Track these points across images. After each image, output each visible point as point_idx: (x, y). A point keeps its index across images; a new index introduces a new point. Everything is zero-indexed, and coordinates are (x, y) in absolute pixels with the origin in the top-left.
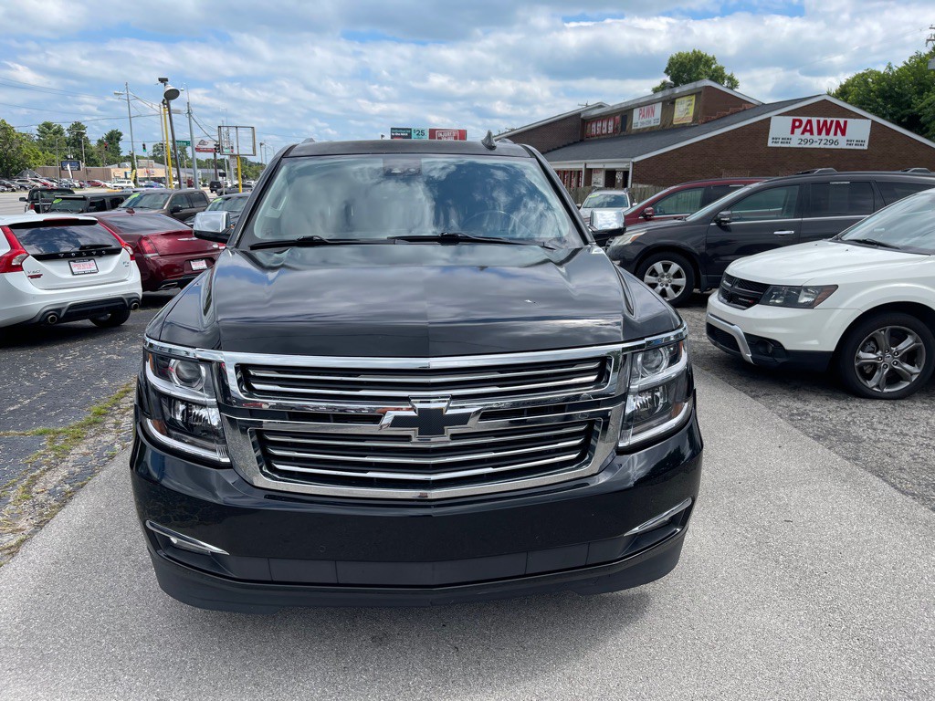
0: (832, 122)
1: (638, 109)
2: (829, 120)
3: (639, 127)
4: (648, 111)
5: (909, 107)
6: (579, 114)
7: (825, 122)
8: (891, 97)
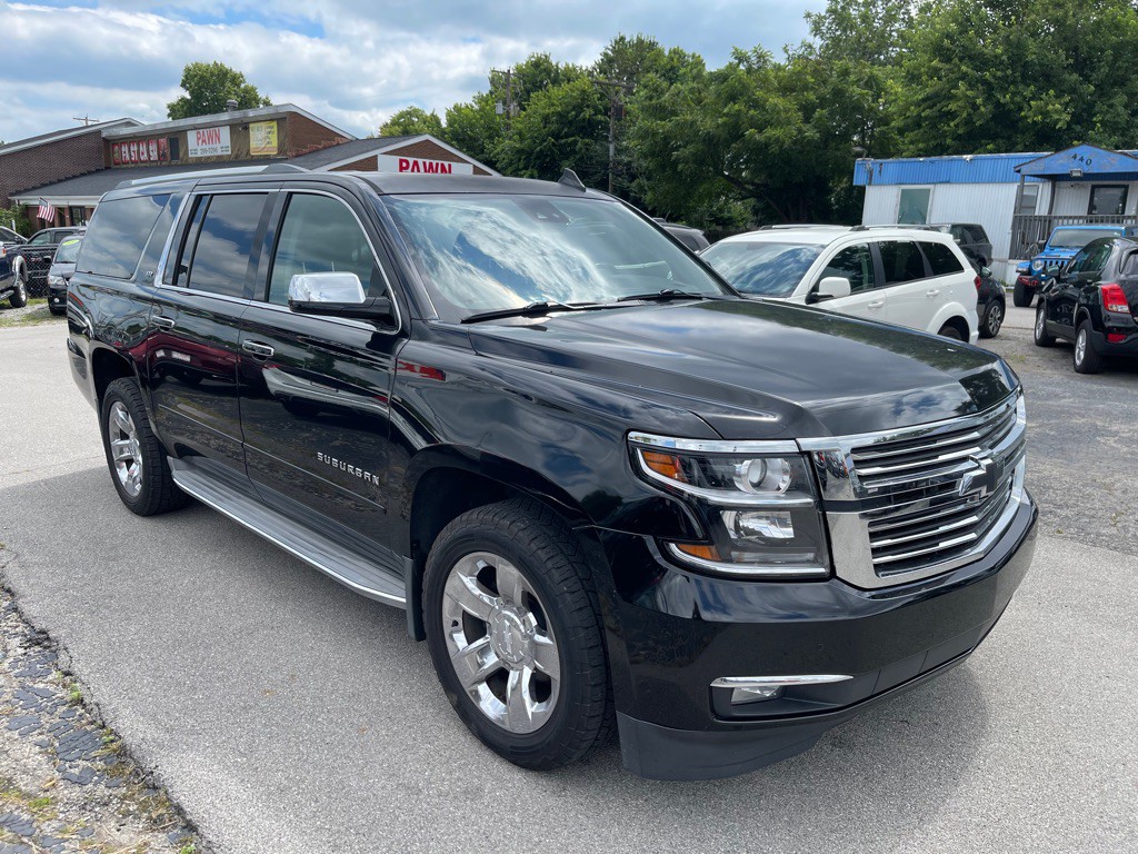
0: (437, 164)
1: (195, 132)
2: (434, 162)
3: (199, 155)
4: (210, 136)
5: (482, 152)
6: (99, 132)
7: (431, 164)
8: (463, 140)
